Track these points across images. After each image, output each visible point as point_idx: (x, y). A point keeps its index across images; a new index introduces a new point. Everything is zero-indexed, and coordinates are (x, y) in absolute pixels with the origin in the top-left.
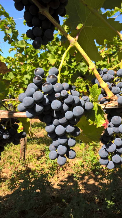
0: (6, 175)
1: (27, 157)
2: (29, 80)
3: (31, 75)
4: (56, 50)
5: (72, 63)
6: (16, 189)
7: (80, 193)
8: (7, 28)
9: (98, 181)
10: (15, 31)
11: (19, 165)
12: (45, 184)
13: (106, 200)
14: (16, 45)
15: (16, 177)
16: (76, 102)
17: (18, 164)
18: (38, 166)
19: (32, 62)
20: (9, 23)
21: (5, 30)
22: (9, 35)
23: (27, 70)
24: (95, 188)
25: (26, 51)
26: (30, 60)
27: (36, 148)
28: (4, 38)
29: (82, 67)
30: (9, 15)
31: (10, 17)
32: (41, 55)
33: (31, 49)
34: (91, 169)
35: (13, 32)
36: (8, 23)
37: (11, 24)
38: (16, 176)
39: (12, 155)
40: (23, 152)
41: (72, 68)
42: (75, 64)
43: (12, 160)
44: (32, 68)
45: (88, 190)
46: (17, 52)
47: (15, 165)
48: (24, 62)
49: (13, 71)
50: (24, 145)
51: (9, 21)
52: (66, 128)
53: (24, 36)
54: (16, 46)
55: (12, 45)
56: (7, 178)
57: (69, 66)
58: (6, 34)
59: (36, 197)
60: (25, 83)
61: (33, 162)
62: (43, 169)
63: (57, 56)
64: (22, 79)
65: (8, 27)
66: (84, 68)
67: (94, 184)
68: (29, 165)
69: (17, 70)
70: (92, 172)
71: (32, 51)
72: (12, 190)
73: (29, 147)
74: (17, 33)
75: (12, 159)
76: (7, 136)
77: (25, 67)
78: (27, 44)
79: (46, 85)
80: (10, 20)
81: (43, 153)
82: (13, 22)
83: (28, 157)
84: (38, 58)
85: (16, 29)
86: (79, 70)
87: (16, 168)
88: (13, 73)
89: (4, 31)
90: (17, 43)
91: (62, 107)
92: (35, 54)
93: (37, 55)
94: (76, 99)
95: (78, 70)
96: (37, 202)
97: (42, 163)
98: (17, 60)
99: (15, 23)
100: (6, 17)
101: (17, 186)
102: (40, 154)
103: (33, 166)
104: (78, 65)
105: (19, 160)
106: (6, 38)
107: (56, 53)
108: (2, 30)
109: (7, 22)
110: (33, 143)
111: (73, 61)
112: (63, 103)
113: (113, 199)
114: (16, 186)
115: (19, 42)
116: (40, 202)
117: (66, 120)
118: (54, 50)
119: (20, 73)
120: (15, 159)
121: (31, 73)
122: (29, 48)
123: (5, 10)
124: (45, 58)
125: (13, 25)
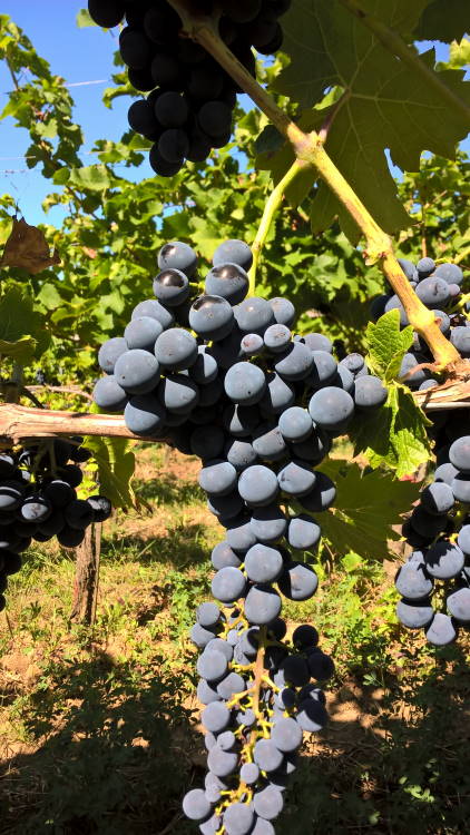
0: (16, 678)
1: (98, 613)
2: (115, 315)
3: (127, 297)
4: (224, 204)
5: (286, 257)
6: (53, 733)
7: (302, 755)
8: (38, 117)
9: (375, 712)
10: (69, 128)
11: (66, 642)
12: (167, 717)
13: (406, 785)
14: (71, 183)
15: (56, 688)
16: (323, 374)
17: (62, 639)
18: (143, 647)
19: (131, 247)
20: (50, 97)
21: (33, 122)
22: (48, 144)
23: (111, 277)
24: (363, 738)
25: (110, 205)
26: (125, 239)
27: (137, 578)
28: (28, 155)
29: (323, 270)
30: (49, 69)
31: (52, 75)
32: (166, 224)
33: (130, 197)
34: (348, 665)
35: (61, 133)
36: (44, 98)
37: (57, 102)
38: (55, 684)
39: (41, 603)
40: (87, 592)
41: (283, 275)
42: (294, 258)
43: (40, 623)
44: (129, 268)
45: (333, 745)
46: (74, 211)
47: (53, 640)
48: (101, 250)
49: (58, 279)
50: (90, 566)
51: (49, 89)
52: (280, 475)
53: (101, 149)
54: (72, 187)
55: (56, 182)
56: (18, 691)
57: (273, 265)
58: (36, 138)
59: (130, 769)
60: (104, 328)
61: (124, 632)
62: (159, 660)
63: (227, 226)
64: (91, 311)
65: (42, 113)
66: (329, 278)
67: (358, 722)
68: (107, 645)
69: (74, 278)
70: (350, 675)
71: (132, 205)
72: (37, 737)
73: (107, 574)
74: (76, 137)
75: (41, 619)
76: (39, 508)
77: (104, 264)
78: (113, 179)
79: (207, 305)
80: (51, 87)
81: (160, 598)
82: (65, 96)
83: (105, 611)
84: (153, 231)
85: (73, 121)
86: (312, 284)
87: (54, 655)
88: (57, 287)
89: (29, 128)
90: (78, 175)
91: (264, 392)
92: (144, 219)
93: (152, 224)
94: (324, 363)
95: (306, 283)
96: (133, 785)
97: (158, 638)
98: (75, 239)
99: (70, 98)
100: (38, 76)
101: (59, 722)
102: (149, 601)
103: (124, 649)
104: (306, 264)
105: (69, 623)
106: (36, 154)
107: (223, 216)
108: (21, 125)
109: (41, 95)
110: (123, 558)
111: (288, 247)
112: (269, 378)
113: (432, 780)
114: (55, 723)
115: (85, 171)
116: (148, 786)
117: (282, 441)
118: (215, 206)
119: (85, 288)
120: (53, 619)
121: (125, 290)
122: (120, 193)
123: (35, 49)
124: (182, 234)
125: (62, 105)
